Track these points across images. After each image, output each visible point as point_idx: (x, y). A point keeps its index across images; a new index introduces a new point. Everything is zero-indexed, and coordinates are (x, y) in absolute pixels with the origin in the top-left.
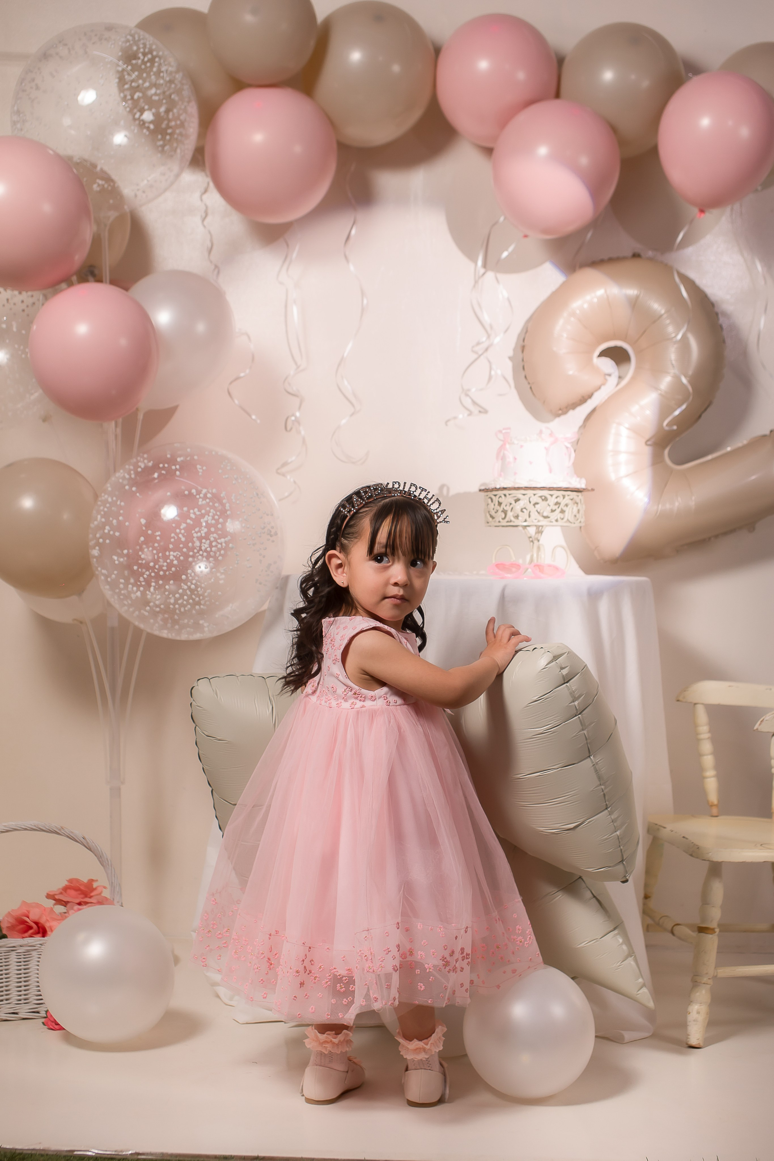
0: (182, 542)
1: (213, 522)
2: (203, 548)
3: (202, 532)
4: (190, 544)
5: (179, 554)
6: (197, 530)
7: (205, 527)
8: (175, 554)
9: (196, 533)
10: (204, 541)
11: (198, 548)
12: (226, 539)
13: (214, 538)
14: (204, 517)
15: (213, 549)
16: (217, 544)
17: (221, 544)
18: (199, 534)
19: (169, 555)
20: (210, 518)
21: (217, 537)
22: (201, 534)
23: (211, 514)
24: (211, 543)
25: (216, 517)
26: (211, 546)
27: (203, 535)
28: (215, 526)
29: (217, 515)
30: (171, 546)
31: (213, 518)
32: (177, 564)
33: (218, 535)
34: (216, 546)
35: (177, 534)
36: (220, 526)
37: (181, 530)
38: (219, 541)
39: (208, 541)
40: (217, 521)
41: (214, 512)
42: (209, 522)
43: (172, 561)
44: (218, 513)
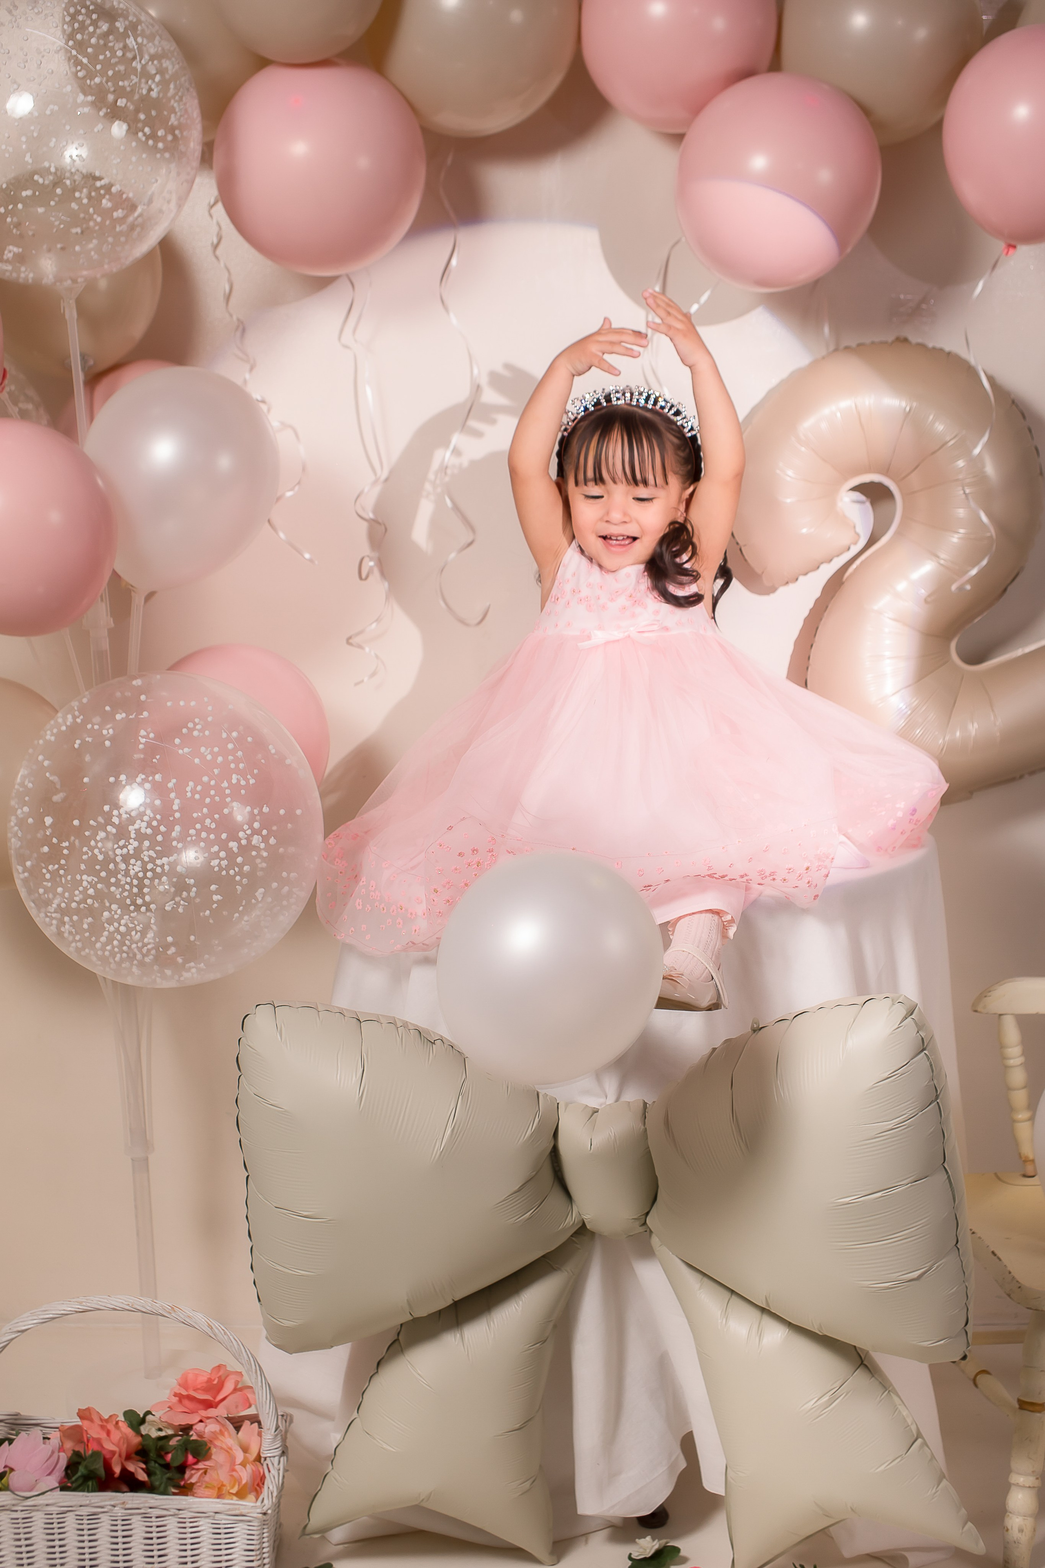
0: (98, 862)
1: (149, 831)
2: (132, 873)
3: (130, 847)
4: (112, 866)
5: (96, 879)
6: (122, 843)
7: (135, 840)
8: (90, 879)
9: (121, 848)
10: (132, 861)
11: (123, 873)
12: (170, 858)
13: (150, 857)
14: (133, 824)
15: (149, 874)
16: (155, 867)
17: (162, 866)
18: (125, 851)
19: (82, 880)
20: (144, 824)
21: (154, 856)
22: (129, 850)
23: (146, 818)
24: (144, 864)
25: (155, 823)
26: (145, 871)
27: (131, 852)
28: (151, 838)
29: (156, 820)
30: (83, 867)
31: (149, 825)
32: (93, 894)
33: (156, 852)
34: (152, 870)
35: (91, 849)
36: (159, 838)
37: (97, 842)
38: (158, 862)
39: (139, 863)
40: (156, 830)
41: (152, 815)
42: (143, 830)
43: (86, 889)
44: (158, 817)
